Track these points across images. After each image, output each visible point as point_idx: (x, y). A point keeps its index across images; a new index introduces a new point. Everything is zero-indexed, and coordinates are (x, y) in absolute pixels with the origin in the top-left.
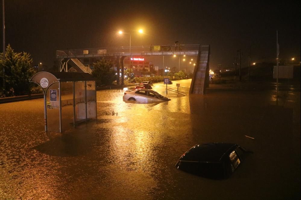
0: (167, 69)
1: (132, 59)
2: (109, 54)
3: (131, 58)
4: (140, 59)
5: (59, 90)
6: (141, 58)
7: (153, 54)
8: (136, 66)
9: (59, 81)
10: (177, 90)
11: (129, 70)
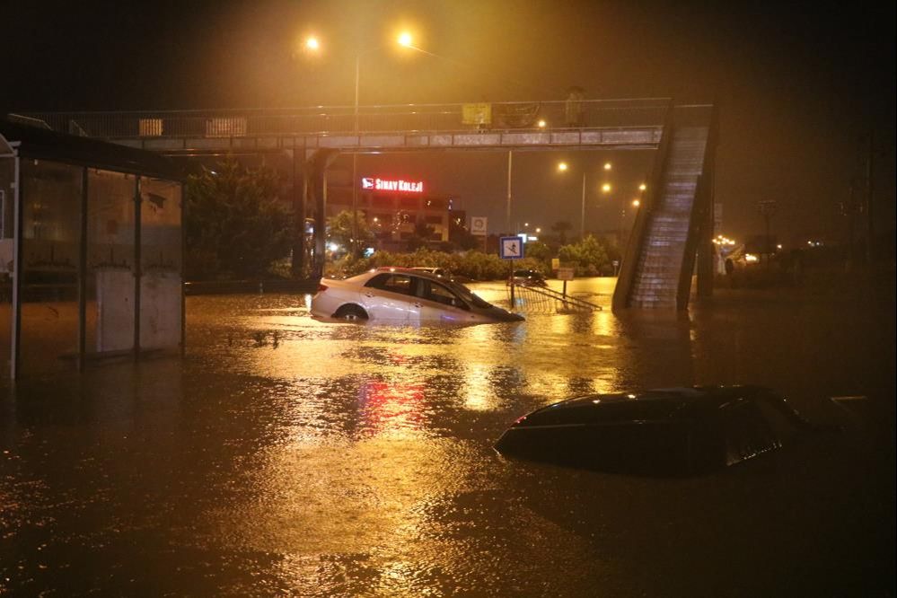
0: (530, 231)
1: (366, 184)
2: (260, 140)
3: (364, 180)
4: (405, 186)
5: (14, 190)
6: (407, 179)
7: (460, 143)
8: (386, 218)
9: (16, 152)
10: (562, 292)
11: (350, 215)
